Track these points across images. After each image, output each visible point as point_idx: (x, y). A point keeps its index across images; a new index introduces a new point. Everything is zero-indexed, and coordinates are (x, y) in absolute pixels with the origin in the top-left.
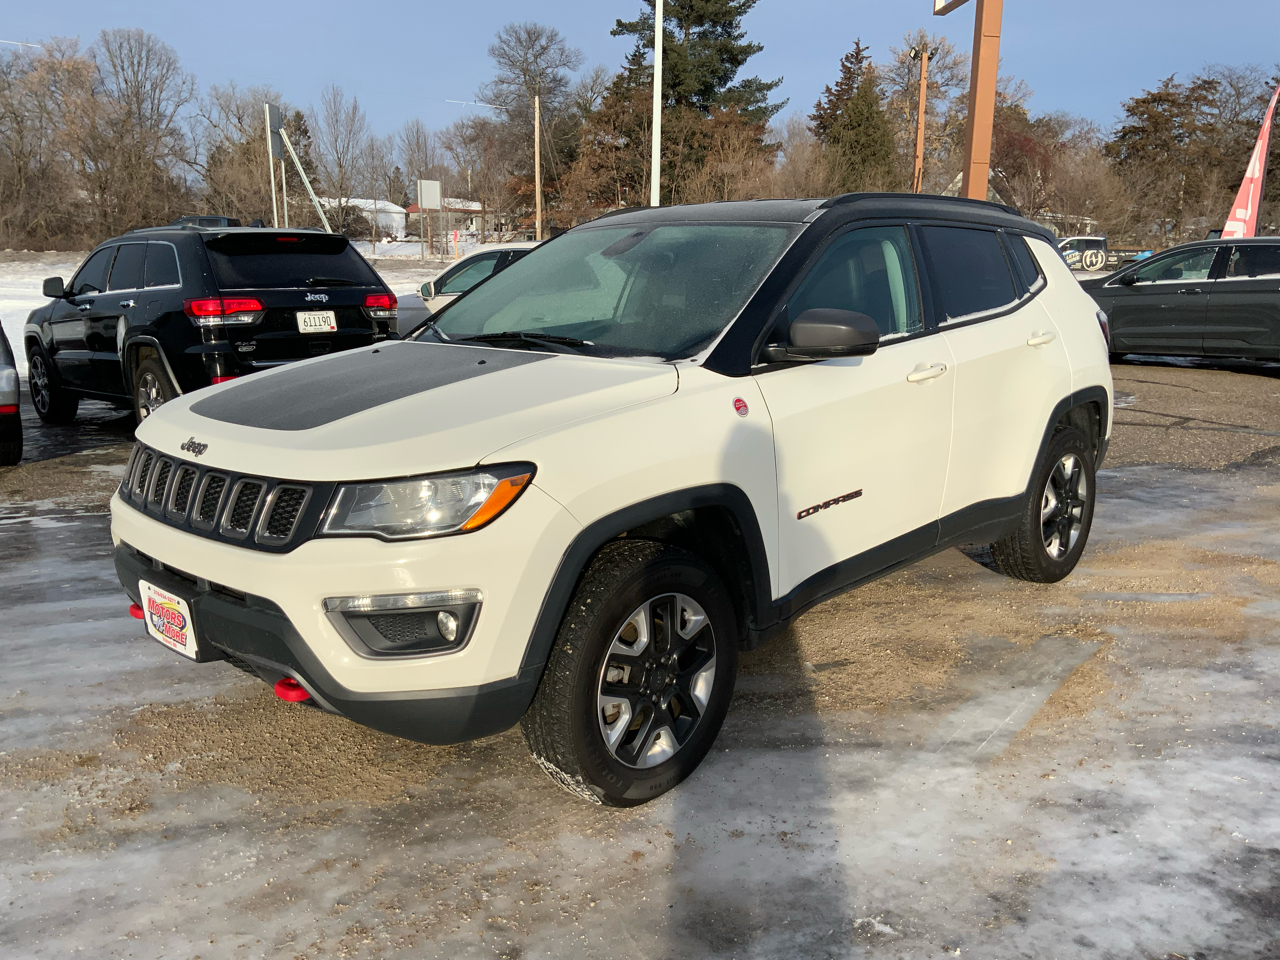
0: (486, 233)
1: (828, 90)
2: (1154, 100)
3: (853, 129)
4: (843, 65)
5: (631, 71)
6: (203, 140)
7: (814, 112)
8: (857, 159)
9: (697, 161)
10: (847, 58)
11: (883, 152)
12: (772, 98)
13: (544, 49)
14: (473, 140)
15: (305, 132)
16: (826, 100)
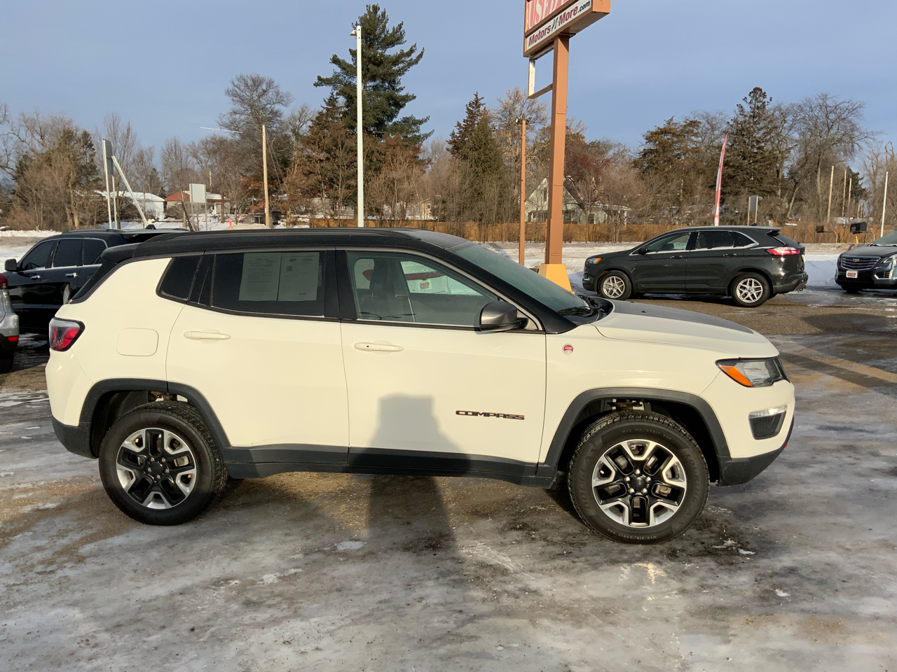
0: (225, 215)
1: (459, 125)
2: (662, 133)
3: (476, 150)
4: (468, 109)
5: (328, 109)
6: (13, 151)
7: (450, 138)
8: (480, 169)
9: (376, 170)
10: (470, 104)
11: (496, 165)
12: (423, 129)
13: (264, 91)
14: (215, 152)
15: (91, 145)
16: (458, 131)
